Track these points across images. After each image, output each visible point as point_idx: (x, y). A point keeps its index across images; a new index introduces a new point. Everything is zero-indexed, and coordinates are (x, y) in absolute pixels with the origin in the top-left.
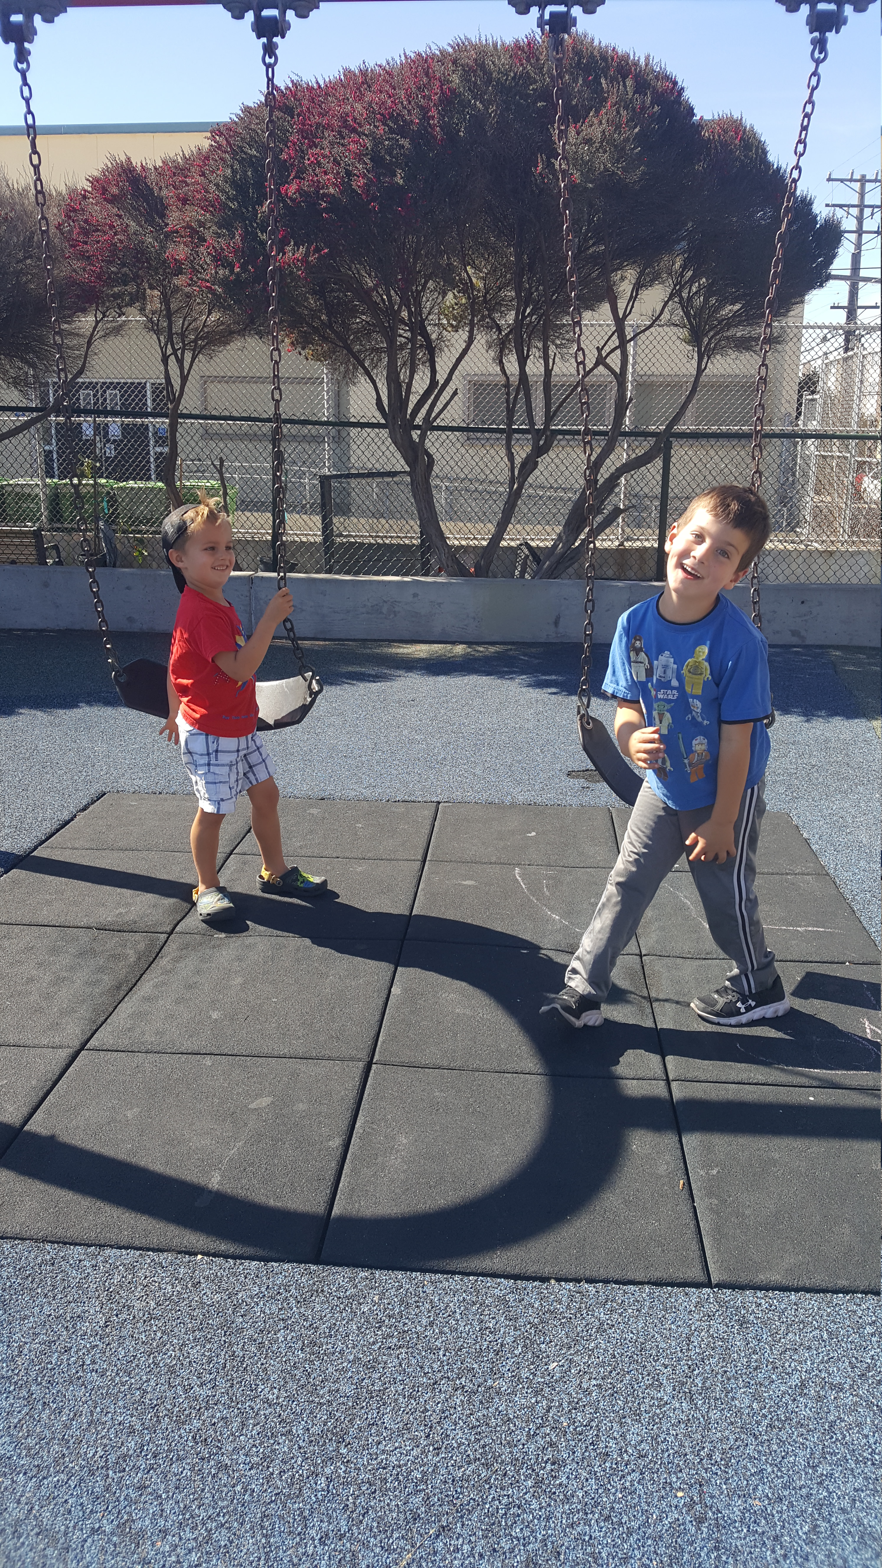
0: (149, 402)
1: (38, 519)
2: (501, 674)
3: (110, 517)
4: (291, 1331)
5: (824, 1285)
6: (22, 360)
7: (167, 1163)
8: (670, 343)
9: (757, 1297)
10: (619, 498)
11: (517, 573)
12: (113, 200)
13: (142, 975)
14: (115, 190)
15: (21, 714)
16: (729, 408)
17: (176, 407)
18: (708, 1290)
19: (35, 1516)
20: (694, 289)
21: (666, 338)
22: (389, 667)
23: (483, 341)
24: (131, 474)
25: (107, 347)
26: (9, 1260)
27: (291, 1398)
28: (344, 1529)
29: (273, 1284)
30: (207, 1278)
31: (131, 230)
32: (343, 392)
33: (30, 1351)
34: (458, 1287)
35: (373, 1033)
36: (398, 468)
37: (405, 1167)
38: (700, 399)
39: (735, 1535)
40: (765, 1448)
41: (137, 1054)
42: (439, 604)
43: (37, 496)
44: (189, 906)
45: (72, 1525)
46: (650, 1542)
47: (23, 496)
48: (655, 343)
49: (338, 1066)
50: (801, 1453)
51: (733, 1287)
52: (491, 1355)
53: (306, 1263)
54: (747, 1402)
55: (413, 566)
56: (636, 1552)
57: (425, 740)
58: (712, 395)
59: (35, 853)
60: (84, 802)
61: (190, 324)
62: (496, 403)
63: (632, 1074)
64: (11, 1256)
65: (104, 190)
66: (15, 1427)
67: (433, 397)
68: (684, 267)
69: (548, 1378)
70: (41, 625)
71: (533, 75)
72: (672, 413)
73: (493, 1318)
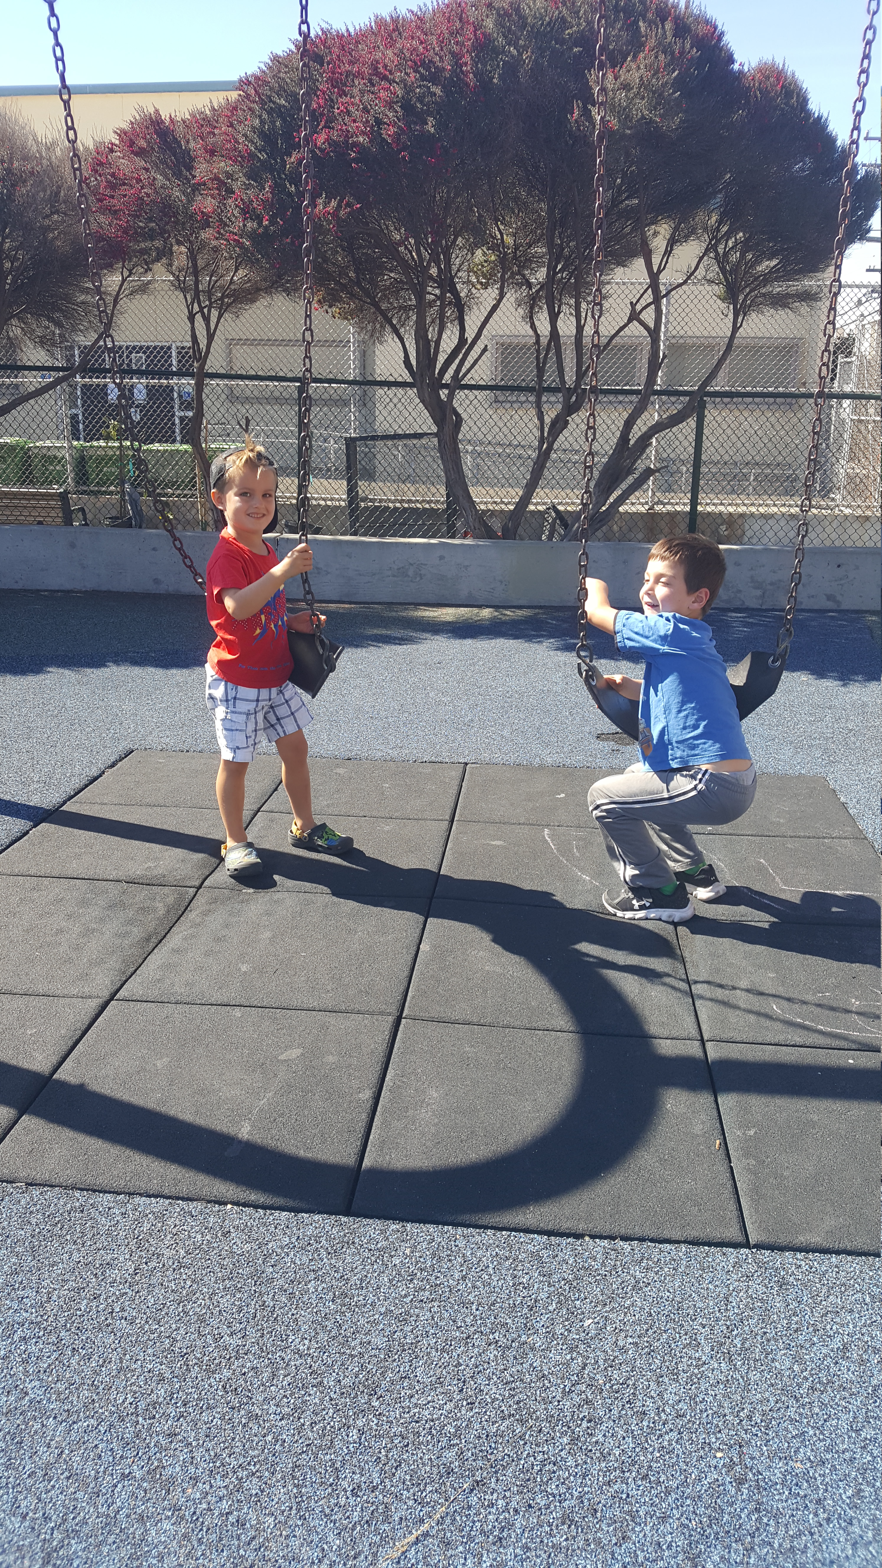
0: (174, 363)
1: (65, 482)
2: (529, 638)
3: (135, 480)
4: (322, 1282)
5: (866, 1248)
6: (50, 319)
7: (197, 1112)
8: (704, 301)
9: (797, 1259)
10: (650, 458)
11: (544, 537)
12: (141, 153)
13: (171, 928)
14: (143, 143)
15: (49, 672)
16: (764, 369)
17: (202, 367)
18: (747, 1251)
19: (65, 1460)
20: (730, 244)
21: (700, 297)
22: (416, 630)
23: (512, 300)
24: (156, 436)
25: (133, 307)
26: (38, 1206)
27: (322, 1350)
28: (377, 1481)
29: (304, 1235)
30: (237, 1228)
31: (158, 184)
32: (368, 353)
33: (59, 1297)
34: (491, 1241)
35: (402, 988)
36: (425, 429)
37: (436, 1120)
38: (734, 360)
39: (777, 1498)
40: (806, 1411)
41: (166, 1005)
42: (466, 567)
43: (63, 457)
44: (218, 861)
45: (102, 1469)
46: (688, 1502)
47: (50, 459)
48: (688, 301)
49: (367, 1020)
50: (844, 1417)
51: (772, 1248)
52: (525, 1311)
53: (336, 1214)
54: (788, 1364)
55: (439, 530)
56: (675, 1511)
57: (452, 701)
58: (746, 355)
59: (63, 808)
60: (113, 759)
61: (217, 281)
62: (525, 362)
63: (666, 1033)
64: (40, 1202)
65: (132, 143)
66: (45, 1372)
67: (461, 356)
68: (720, 222)
69: (584, 1334)
70: (68, 586)
71: (569, 19)
72: (704, 373)
73: (527, 1274)
